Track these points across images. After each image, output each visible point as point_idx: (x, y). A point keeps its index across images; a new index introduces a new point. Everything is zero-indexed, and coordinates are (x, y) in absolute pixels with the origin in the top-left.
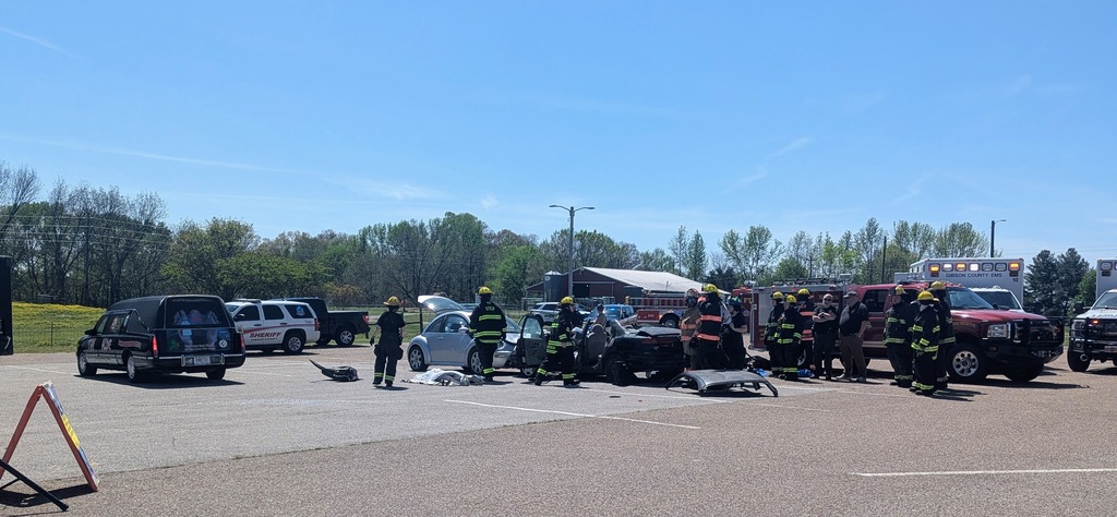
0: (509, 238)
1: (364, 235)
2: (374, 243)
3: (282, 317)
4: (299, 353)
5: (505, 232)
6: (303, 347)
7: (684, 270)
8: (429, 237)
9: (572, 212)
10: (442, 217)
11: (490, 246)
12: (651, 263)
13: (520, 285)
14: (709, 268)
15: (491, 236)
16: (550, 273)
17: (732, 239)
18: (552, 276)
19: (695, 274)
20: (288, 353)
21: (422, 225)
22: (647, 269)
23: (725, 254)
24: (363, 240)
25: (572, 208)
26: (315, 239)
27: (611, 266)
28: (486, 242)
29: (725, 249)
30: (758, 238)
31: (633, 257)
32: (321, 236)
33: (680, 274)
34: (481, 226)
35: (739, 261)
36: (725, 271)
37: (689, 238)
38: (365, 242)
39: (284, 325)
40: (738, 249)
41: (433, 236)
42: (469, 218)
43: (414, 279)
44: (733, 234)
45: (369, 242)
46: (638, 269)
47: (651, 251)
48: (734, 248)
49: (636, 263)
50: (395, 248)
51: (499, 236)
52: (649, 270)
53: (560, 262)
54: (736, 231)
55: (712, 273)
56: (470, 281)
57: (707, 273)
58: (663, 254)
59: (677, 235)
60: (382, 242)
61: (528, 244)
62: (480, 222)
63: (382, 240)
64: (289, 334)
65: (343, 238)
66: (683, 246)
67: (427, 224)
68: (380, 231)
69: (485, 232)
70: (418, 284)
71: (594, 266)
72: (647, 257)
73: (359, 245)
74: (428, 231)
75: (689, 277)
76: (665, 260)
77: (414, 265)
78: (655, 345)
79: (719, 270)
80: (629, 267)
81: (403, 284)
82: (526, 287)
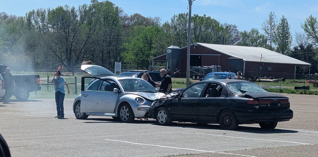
0: (140, 21)
1: (29, 17)
2: (36, 22)
5: (136, 15)
7: (275, 46)
8: (78, 18)
9: (190, 2)
11: (124, 26)
12: (248, 40)
13: (148, 56)
14: (293, 44)
15: (126, 18)
16: (171, 47)
17: (312, 22)
18: (172, 49)
19: (283, 49)
21: (73, 11)
22: (245, 44)
23: (306, 34)
24: (29, 20)
28: (121, 23)
29: (306, 30)
31: (234, 35)
33: (271, 49)
34: (117, 10)
36: (305, 47)
37: (277, 22)
41: (81, 18)
42: (109, 4)
43: (67, 50)
44: (312, 19)
45: (33, 22)
46: (239, 44)
47: (248, 31)
48: (313, 29)
49: (236, 39)
50: (53, 27)
51: (132, 18)
52: (247, 45)
53: (179, 38)
55: (296, 49)
56: (109, 53)
57: (292, 48)
58: (257, 33)
59: (268, 19)
60: (43, 22)
61: (153, 24)
62: (117, 8)
63: (43, 20)
65: (13, 19)
66: (272, 27)
67: (77, 9)
68: (41, 14)
69: (122, 15)
70: (70, 54)
71: (204, 42)
72: (245, 35)
73: (26, 24)
74: (78, 13)
75: (278, 51)
76: (259, 38)
77: (67, 40)
78: (257, 105)
79: (301, 46)
80: (232, 43)
81: (59, 55)
82: (152, 58)
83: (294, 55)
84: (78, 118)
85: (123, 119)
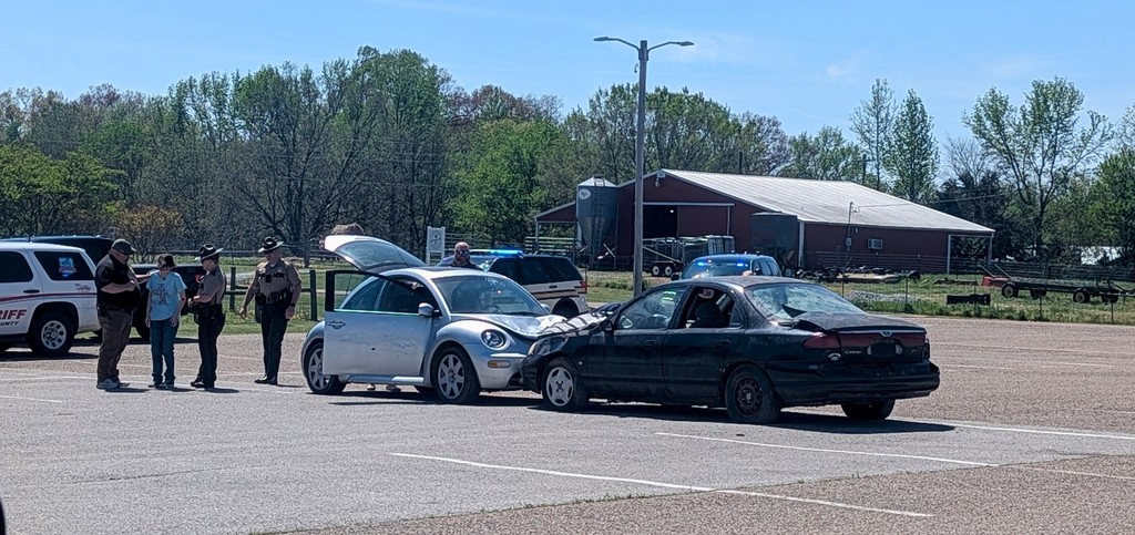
0: (497, 104)
1: (180, 98)
2: (202, 115)
3: (26, 275)
4: (62, 354)
5: (488, 90)
6: (71, 342)
7: (889, 178)
8: (322, 100)
9: (643, 52)
10: (352, 58)
11: (456, 123)
12: (813, 160)
13: (523, 209)
14: (943, 173)
15: (457, 100)
16: (591, 182)
17: (995, 110)
18: (594, 189)
19: (912, 186)
20: (40, 353)
21: (307, 77)
22: (804, 174)
23: (978, 145)
24: (179, 107)
25: (644, 43)
26: (74, 106)
27: (722, 167)
28: (445, 113)
29: (980, 132)
30: (1051, 108)
32: (87, 99)
33: (878, 186)
34: (434, 79)
35: (1010, 157)
36: (978, 181)
37: (896, 108)
38: (182, 114)
39: (33, 293)
40: (1010, 131)
41: (331, 99)
42: (410, 60)
43: (290, 193)
44: (995, 99)
45: (191, 112)
46: (785, 174)
47: (813, 134)
48: (1000, 128)
49: (777, 160)
50: (248, 127)
51: (477, 100)
52: (809, 176)
53: (613, 156)
54: (1002, 92)
55: (950, 185)
56: (410, 199)
57: (938, 182)
58: (839, 141)
59: (870, 100)
60: (220, 112)
61: (538, 116)
62: (434, 70)
63: (220, 105)
64: (45, 313)
65: (133, 105)
66: (882, 123)
67: (317, 74)
68: (214, 89)
69: (447, 90)
70: (300, 204)
71: (686, 168)
72: (803, 146)
73: (172, 119)
74: (321, 87)
75: (897, 193)
76: (844, 153)
77: (289, 163)
78: (834, 350)
79: (966, 178)
80: (763, 169)
81: (266, 206)
82: (536, 213)
83: (946, 203)
84: (316, 392)
85: (447, 394)
